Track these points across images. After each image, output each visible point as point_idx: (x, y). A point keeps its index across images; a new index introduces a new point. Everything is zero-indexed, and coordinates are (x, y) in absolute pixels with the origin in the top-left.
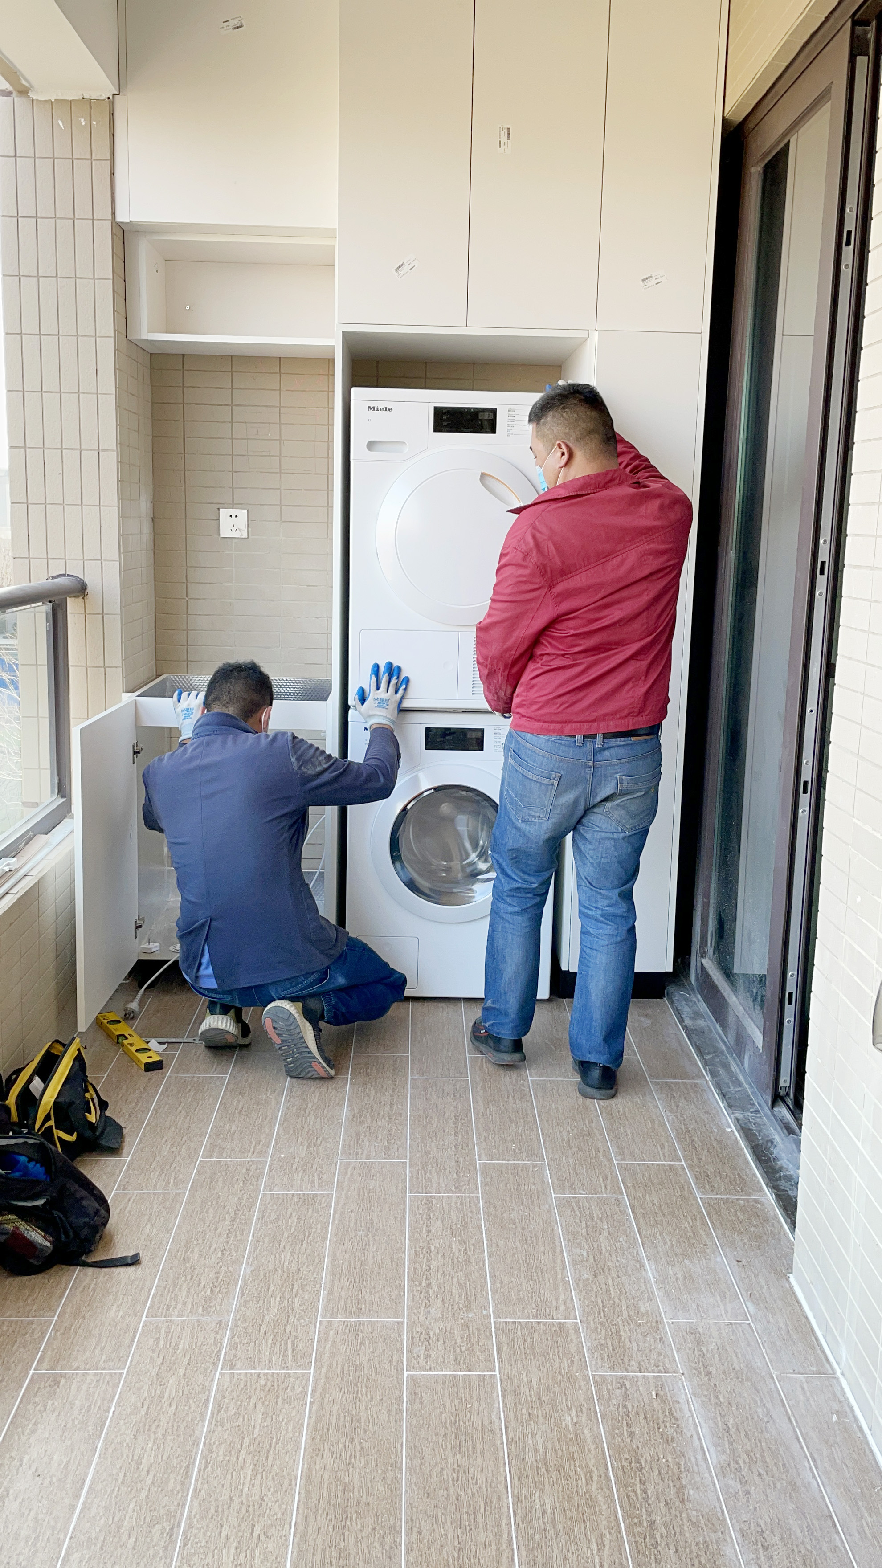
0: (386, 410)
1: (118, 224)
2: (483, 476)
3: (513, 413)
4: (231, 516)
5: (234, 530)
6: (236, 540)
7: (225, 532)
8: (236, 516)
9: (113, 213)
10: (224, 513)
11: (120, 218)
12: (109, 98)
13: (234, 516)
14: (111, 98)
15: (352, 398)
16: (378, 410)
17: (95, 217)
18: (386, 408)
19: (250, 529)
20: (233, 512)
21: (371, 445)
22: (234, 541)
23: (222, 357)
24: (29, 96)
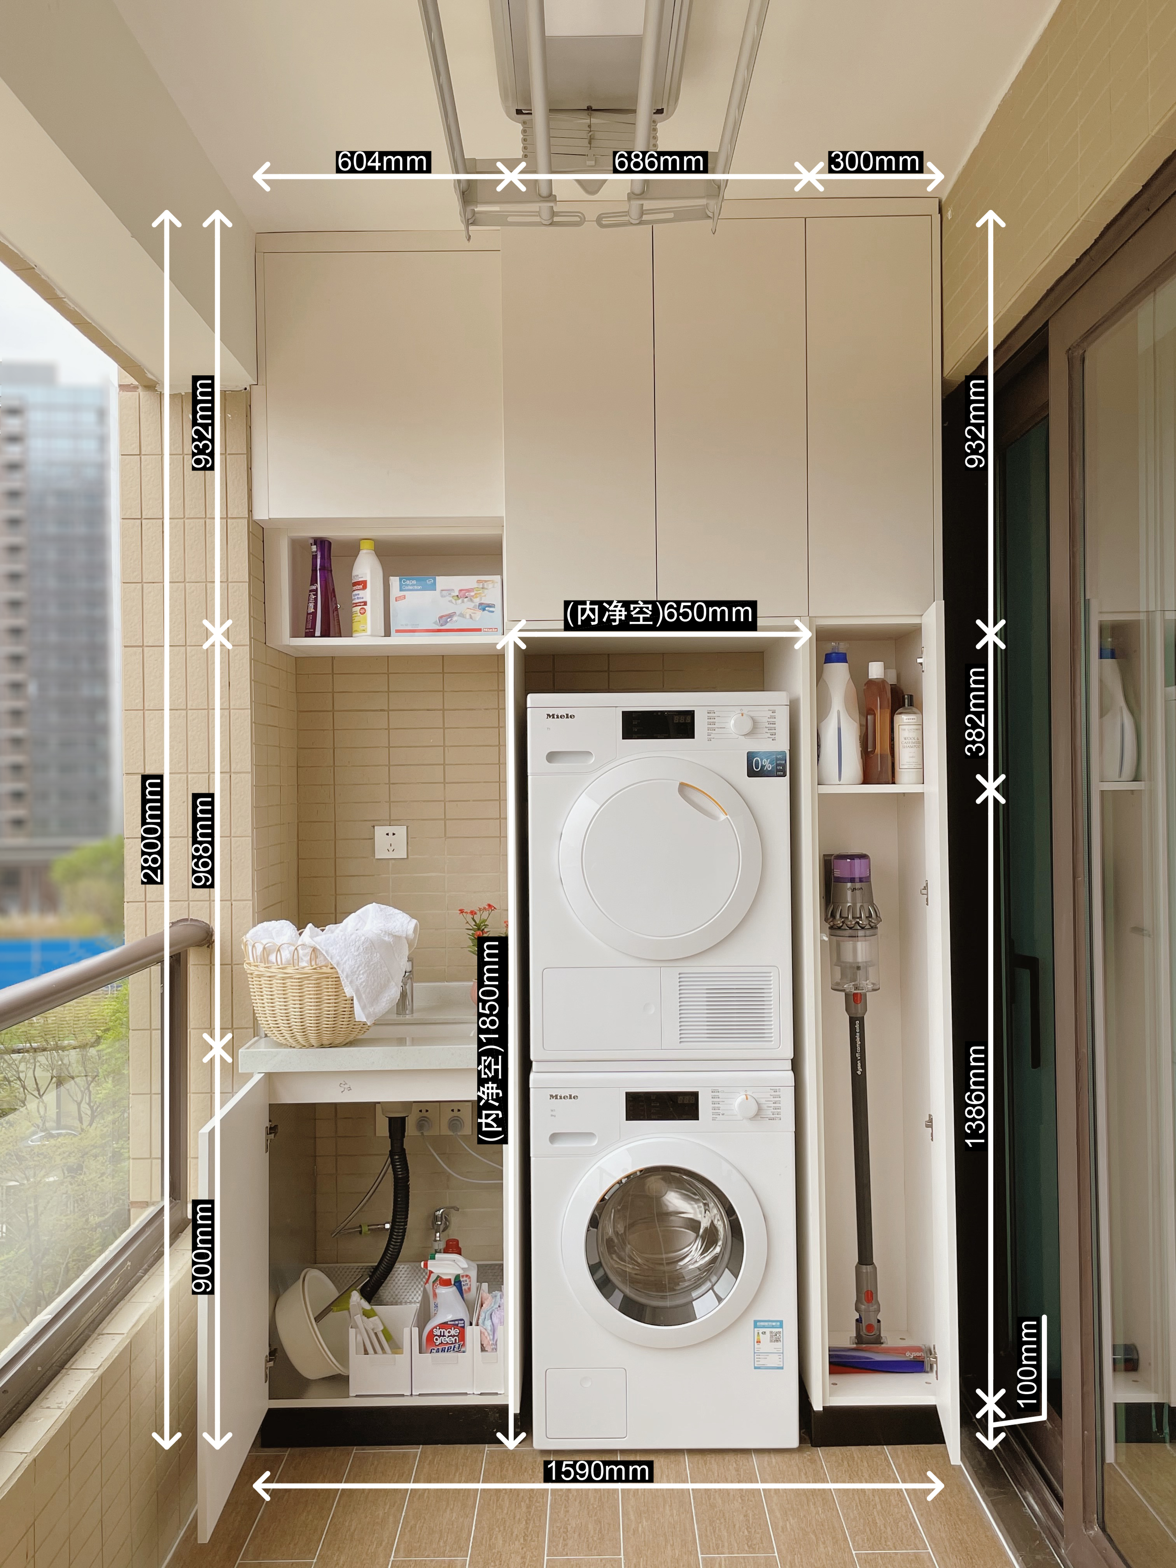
0: (567, 717)
1: (256, 523)
2: (683, 787)
3: (713, 715)
4: (387, 834)
5: (391, 850)
6: (393, 861)
7: (381, 853)
8: (394, 834)
9: (250, 511)
10: (380, 832)
11: (261, 514)
12: (246, 389)
13: (390, 834)
14: (248, 388)
15: (529, 705)
16: (558, 717)
17: (229, 516)
18: (567, 715)
19: (410, 848)
20: (390, 829)
21: (552, 757)
22: (391, 862)
23: (377, 658)
24: (156, 391)
